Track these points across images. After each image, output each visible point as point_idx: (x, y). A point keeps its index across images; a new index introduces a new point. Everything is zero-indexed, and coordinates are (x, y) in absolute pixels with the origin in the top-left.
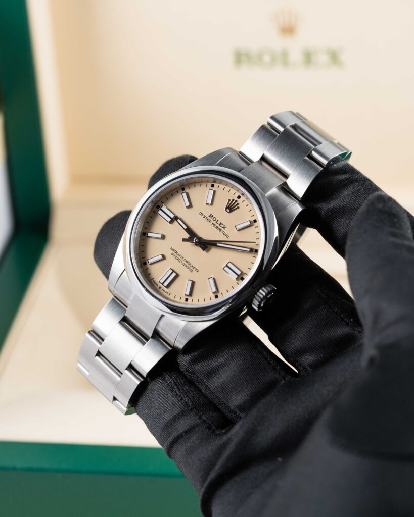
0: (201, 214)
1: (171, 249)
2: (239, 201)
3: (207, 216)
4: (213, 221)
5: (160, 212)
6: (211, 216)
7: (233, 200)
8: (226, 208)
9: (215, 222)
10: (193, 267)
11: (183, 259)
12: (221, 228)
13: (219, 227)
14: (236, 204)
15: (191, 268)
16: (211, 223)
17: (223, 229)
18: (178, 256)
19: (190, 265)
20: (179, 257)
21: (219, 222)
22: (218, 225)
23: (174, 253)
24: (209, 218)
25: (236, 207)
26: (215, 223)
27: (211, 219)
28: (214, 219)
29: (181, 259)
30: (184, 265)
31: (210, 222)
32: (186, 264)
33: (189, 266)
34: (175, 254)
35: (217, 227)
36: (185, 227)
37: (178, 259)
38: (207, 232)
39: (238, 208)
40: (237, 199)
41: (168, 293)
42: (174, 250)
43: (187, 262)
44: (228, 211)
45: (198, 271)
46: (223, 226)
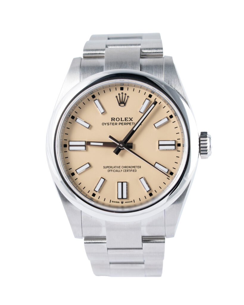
0: (104, 124)
1: (104, 167)
2: (125, 91)
3: (110, 121)
4: (118, 122)
5: (71, 148)
6: (113, 119)
7: (119, 94)
8: (119, 104)
9: (120, 122)
10: (134, 167)
11: (121, 167)
12: (129, 122)
13: (126, 122)
14: (124, 95)
15: (133, 169)
16: (118, 124)
17: (131, 121)
18: (114, 169)
19: (130, 167)
20: (116, 169)
21: (123, 119)
22: (124, 122)
23: (109, 169)
24: (113, 122)
25: (126, 98)
26: (121, 122)
27: (116, 122)
28: (118, 119)
29: (119, 169)
30: (126, 171)
31: (116, 124)
32: (127, 169)
33: (130, 169)
34: (111, 169)
35: (125, 124)
36: (102, 144)
37: (117, 171)
38: (121, 133)
39: (128, 97)
40: (122, 91)
41: (132, 202)
42: (107, 167)
43: (126, 167)
45: (140, 167)
46: (129, 119)
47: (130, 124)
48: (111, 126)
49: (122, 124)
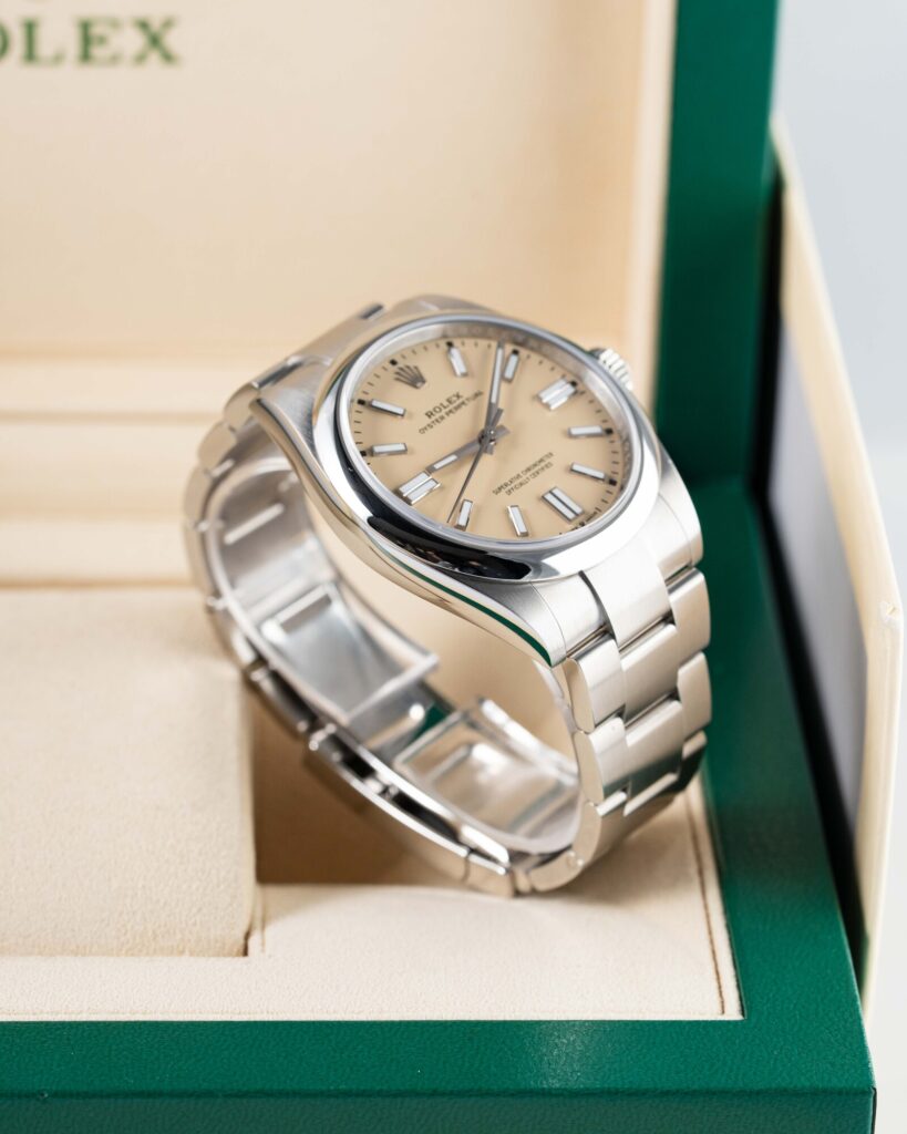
0: (423, 430)
1: (496, 492)
2: (401, 364)
3: (428, 421)
4: (442, 414)
6: (429, 415)
7: (397, 373)
9: (444, 411)
10: (541, 461)
11: (522, 475)
12: (458, 402)
13: (455, 405)
14: (407, 370)
15: (543, 464)
17: (461, 399)
19: (535, 465)
20: (516, 483)
21: (446, 404)
22: (452, 406)
23: (507, 490)
24: (433, 418)
25: (415, 371)
26: (447, 410)
27: (437, 416)
28: (438, 410)
29: (520, 480)
30: (535, 475)
31: (442, 418)
32: (533, 471)
33: (539, 467)
34: (509, 487)
35: (457, 408)
37: (521, 484)
38: (462, 426)
39: (416, 369)
40: (397, 367)
42: (500, 489)
43: (529, 469)
44: (419, 385)
45: (551, 454)
46: (455, 398)
47: (463, 403)
48: (437, 427)
49: (451, 411)
